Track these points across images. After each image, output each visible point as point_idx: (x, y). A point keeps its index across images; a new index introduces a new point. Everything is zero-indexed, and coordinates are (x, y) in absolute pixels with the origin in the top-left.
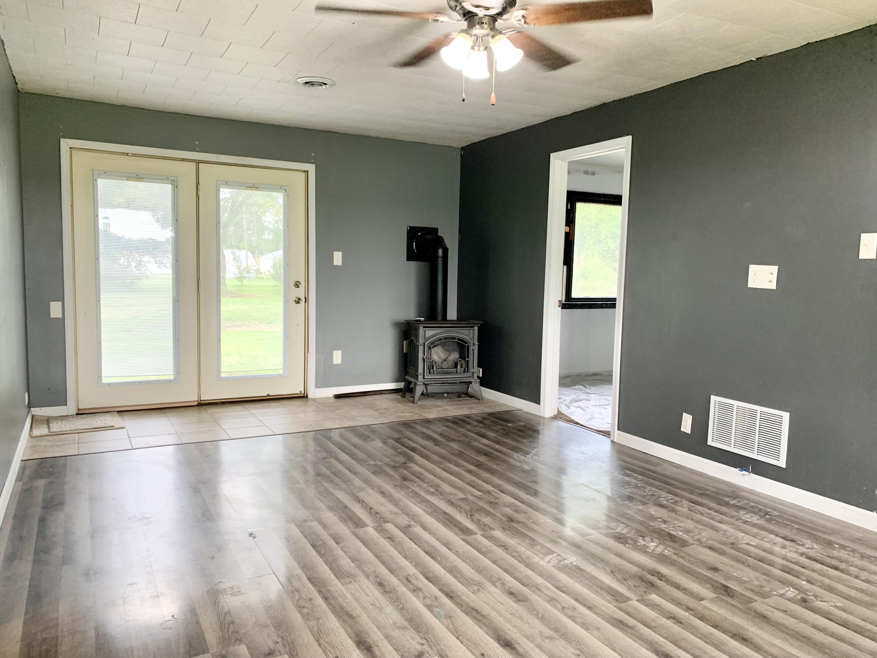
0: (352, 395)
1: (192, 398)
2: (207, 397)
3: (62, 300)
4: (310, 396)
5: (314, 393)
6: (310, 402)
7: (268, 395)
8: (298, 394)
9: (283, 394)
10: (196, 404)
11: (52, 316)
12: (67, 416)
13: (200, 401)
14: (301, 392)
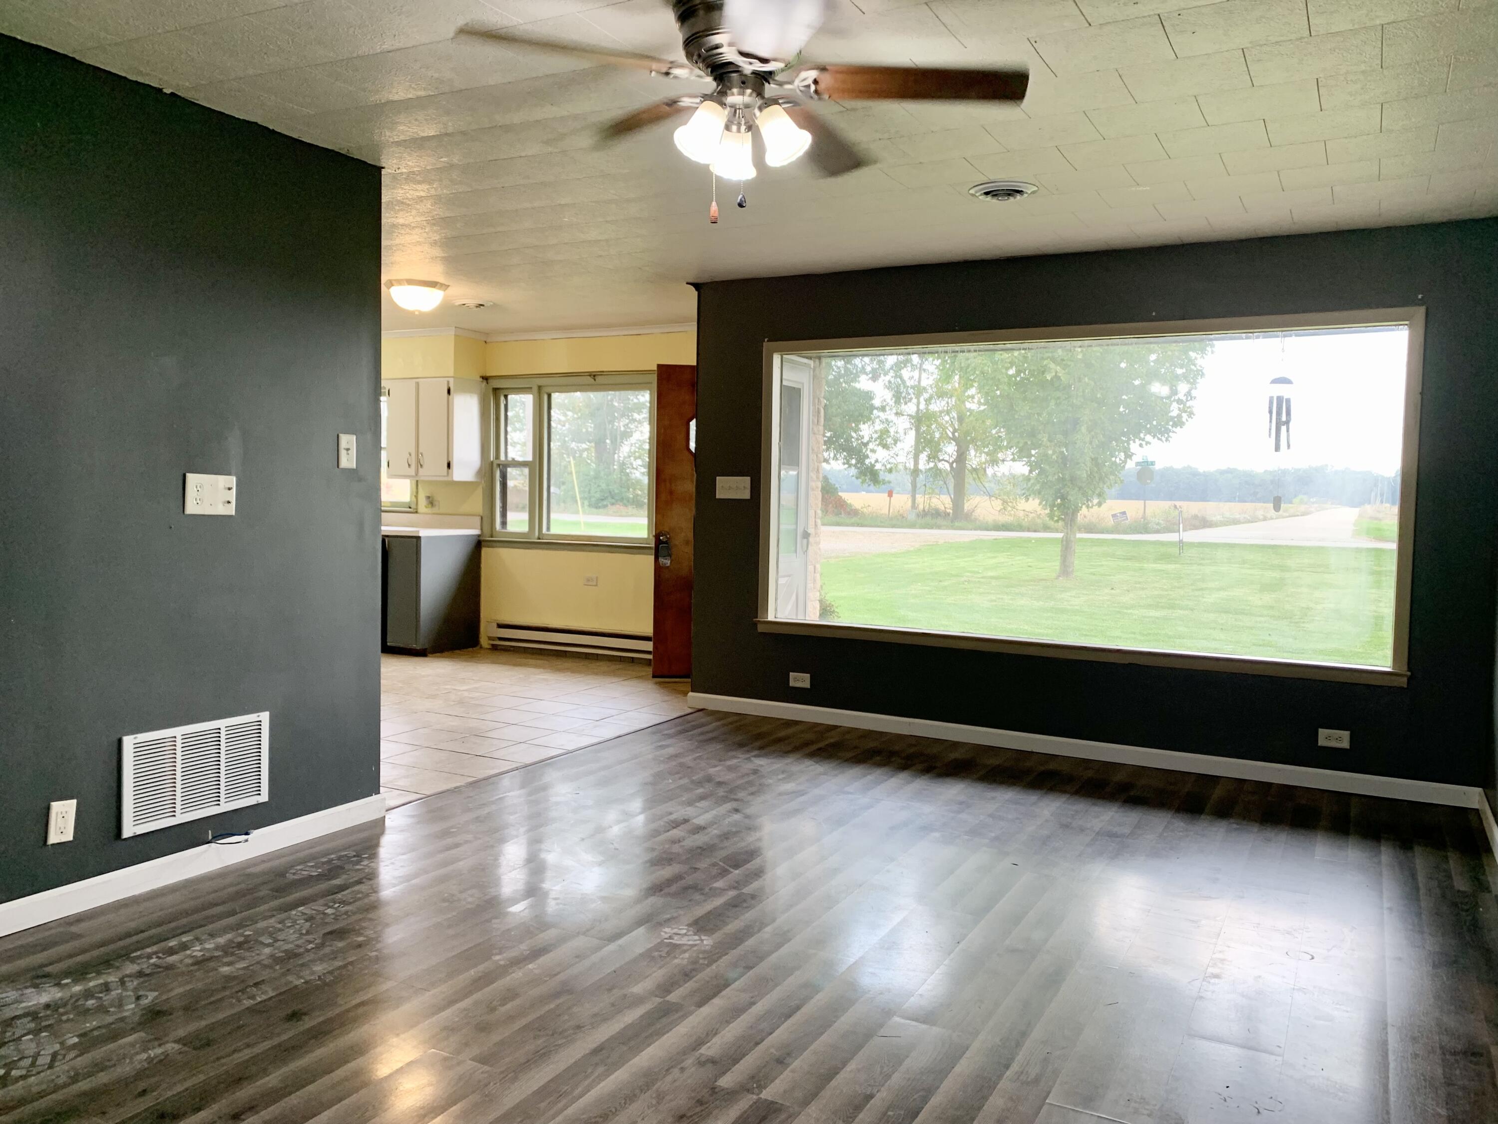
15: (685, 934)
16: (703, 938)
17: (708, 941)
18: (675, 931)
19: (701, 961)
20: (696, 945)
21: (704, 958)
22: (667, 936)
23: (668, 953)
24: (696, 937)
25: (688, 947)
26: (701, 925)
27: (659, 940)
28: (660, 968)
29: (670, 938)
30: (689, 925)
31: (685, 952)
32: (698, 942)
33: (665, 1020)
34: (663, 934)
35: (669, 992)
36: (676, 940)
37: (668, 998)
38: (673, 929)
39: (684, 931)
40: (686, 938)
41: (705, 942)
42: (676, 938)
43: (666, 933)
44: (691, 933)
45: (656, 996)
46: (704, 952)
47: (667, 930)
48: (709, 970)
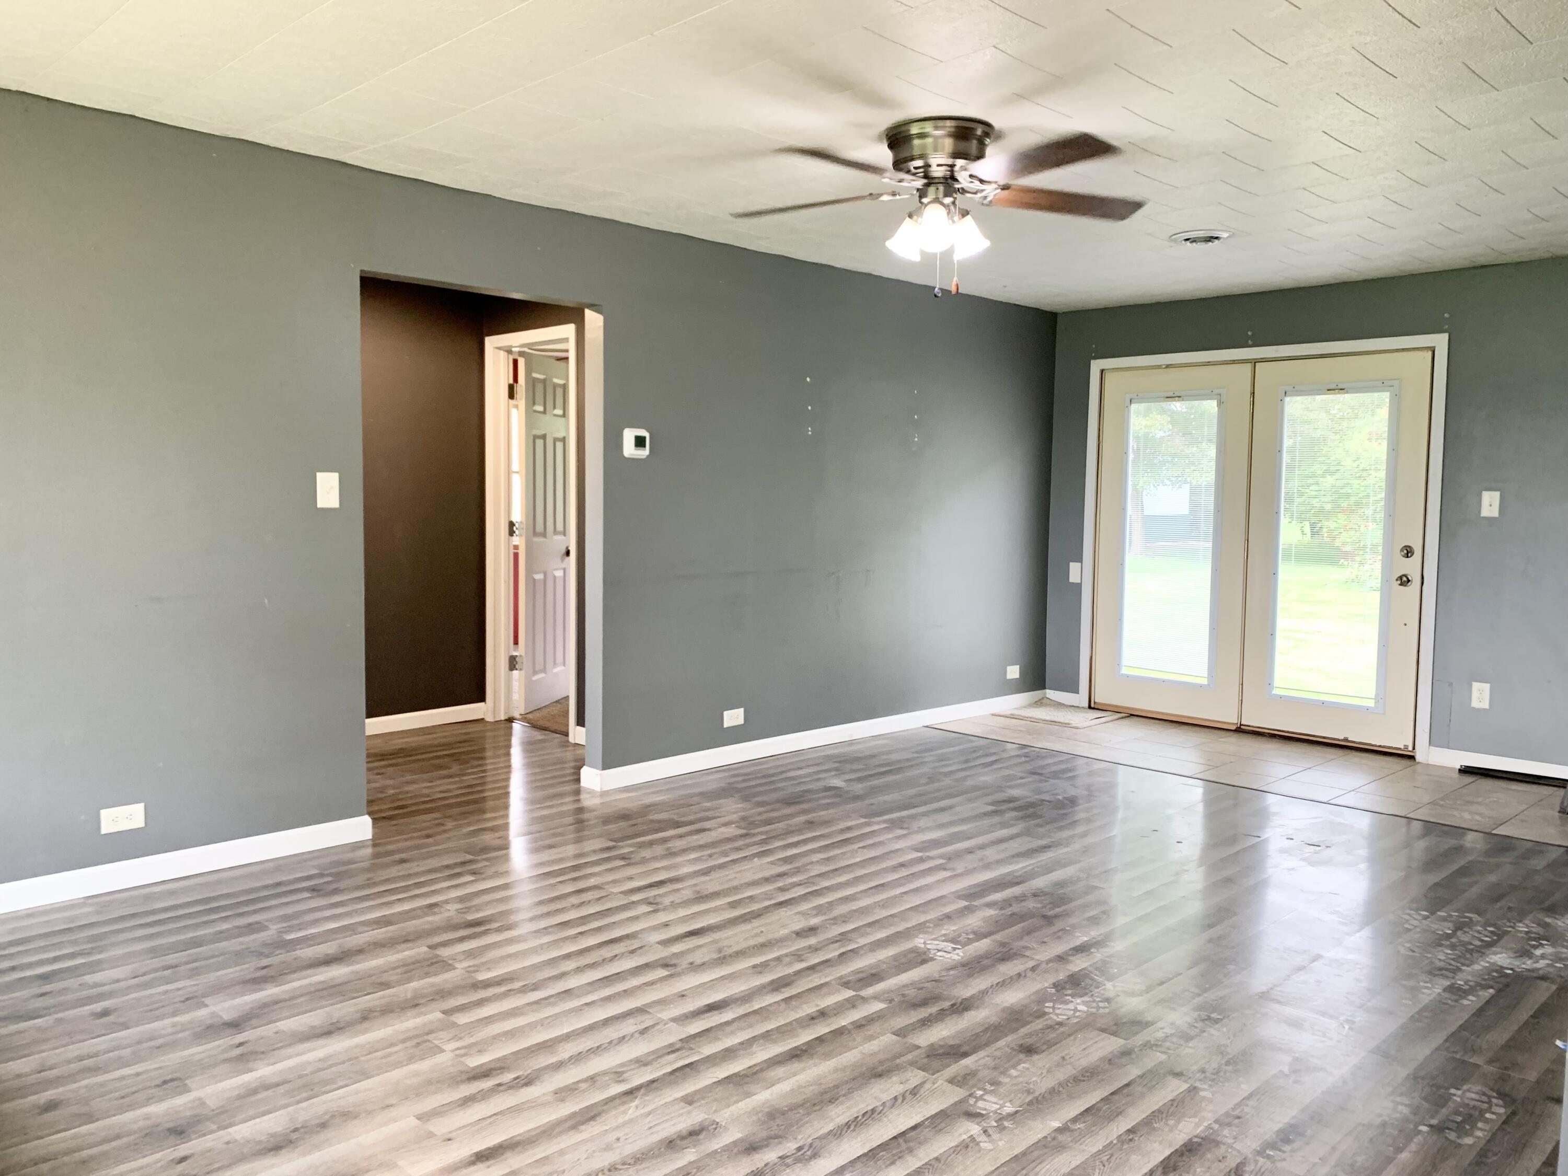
0: (1491, 773)
1: (1230, 718)
2: (1252, 720)
3: (1081, 561)
4: (1419, 758)
5: (1427, 754)
6: (1418, 767)
7: (1346, 740)
8: (1399, 749)
9: (1373, 743)
10: (1233, 728)
11: (1071, 580)
12: (1078, 707)
13: (1241, 725)
14: (1406, 747)
15: (939, 951)
16: (922, 946)
17: (919, 942)
18: (948, 956)
19: (931, 925)
20: (932, 940)
21: (929, 927)
22: (957, 951)
23: (959, 936)
24: (929, 947)
25: (940, 938)
26: (921, 958)
27: (966, 948)
28: (969, 925)
29: (954, 949)
30: (932, 959)
31: (944, 935)
32: (929, 942)
33: (972, 891)
34: (962, 954)
35: (966, 908)
36: (949, 946)
37: (967, 903)
38: (950, 958)
39: (939, 954)
40: (939, 947)
41: (922, 941)
42: (950, 948)
43: (958, 954)
44: (933, 952)
45: (976, 906)
46: (926, 933)
47: (956, 957)
48: (928, 919)
